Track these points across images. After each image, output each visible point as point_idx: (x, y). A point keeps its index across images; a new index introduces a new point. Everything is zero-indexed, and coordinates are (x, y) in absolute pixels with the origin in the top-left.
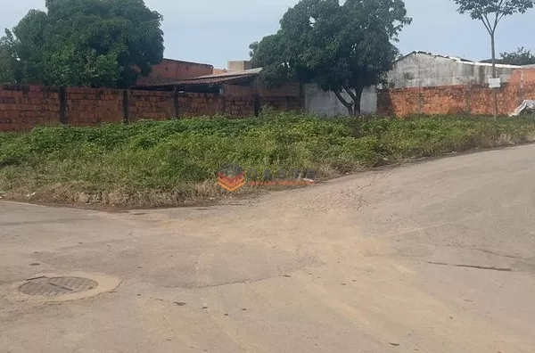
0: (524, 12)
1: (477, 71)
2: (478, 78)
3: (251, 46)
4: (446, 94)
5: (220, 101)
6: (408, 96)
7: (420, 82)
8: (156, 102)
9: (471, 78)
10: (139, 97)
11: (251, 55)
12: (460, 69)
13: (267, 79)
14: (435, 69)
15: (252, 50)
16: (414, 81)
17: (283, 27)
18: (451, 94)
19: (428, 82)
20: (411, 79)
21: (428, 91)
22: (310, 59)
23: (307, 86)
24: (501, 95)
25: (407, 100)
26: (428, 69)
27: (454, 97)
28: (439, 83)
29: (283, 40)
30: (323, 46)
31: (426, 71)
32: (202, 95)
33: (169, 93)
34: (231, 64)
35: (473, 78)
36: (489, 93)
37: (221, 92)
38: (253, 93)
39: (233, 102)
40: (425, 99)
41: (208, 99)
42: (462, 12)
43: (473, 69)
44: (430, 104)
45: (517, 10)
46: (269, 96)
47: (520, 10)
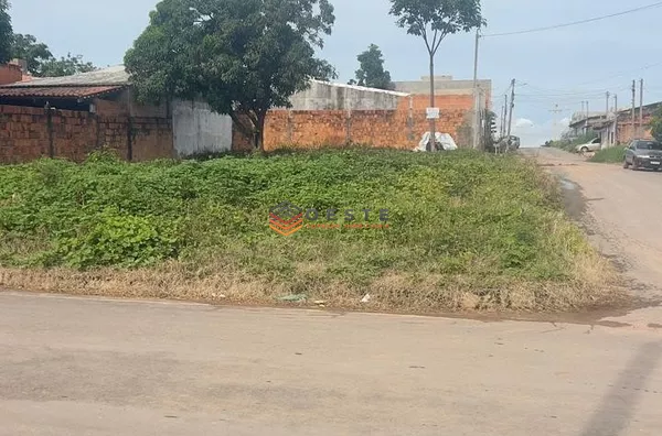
1: (335, 94)
4: (322, 121)
5: (94, 122)
8: (29, 124)
9: (327, 100)
10: (10, 115)
12: (315, 89)
18: (328, 121)
21: (299, 116)
23: (175, 103)
25: (273, 126)
27: (332, 125)
32: (76, 113)
33: (40, 111)
36: (373, 122)
37: (92, 109)
38: (124, 111)
39: (107, 124)
40: (296, 125)
41: (82, 119)
42: (402, 26)
43: (329, 91)
44: (303, 131)
45: (461, 29)
46: (139, 115)
47: (467, 29)
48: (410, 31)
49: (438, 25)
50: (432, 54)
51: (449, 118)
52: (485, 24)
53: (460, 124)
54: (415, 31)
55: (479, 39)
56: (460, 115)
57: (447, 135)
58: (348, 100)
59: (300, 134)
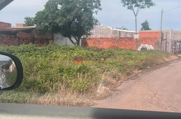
0: (149, 7)
1: (118, 33)
2: (118, 35)
3: (25, 18)
4: (109, 41)
5: (17, 39)
6: (94, 41)
7: (96, 36)
9: (115, 35)
11: (25, 22)
12: (112, 31)
13: (39, 30)
14: (102, 31)
15: (26, 20)
16: (94, 35)
17: (46, 8)
19: (99, 36)
20: (93, 35)
21: (102, 39)
22: (60, 22)
23: (55, 34)
24: (131, 42)
25: (93, 43)
26: (99, 31)
27: (112, 42)
28: (103, 36)
29: (47, 13)
30: (65, 17)
31: (98, 32)
32: (9, 36)
34: (17, 25)
35: (117, 35)
36: (126, 41)
37: (18, 35)
38: (32, 36)
39: (23, 40)
40: (101, 42)
41: (11, 38)
42: (124, 6)
43: (116, 32)
44: (103, 44)
45: (146, 7)
46: (39, 38)
47: (148, 7)
48: (128, 8)
49: (137, 5)
50: (136, 16)
51: (152, 40)
52: (155, 5)
53: (155, 42)
54: (130, 8)
55: (163, 13)
56: (156, 39)
57: (151, 46)
58: (122, 35)
59: (102, 45)
